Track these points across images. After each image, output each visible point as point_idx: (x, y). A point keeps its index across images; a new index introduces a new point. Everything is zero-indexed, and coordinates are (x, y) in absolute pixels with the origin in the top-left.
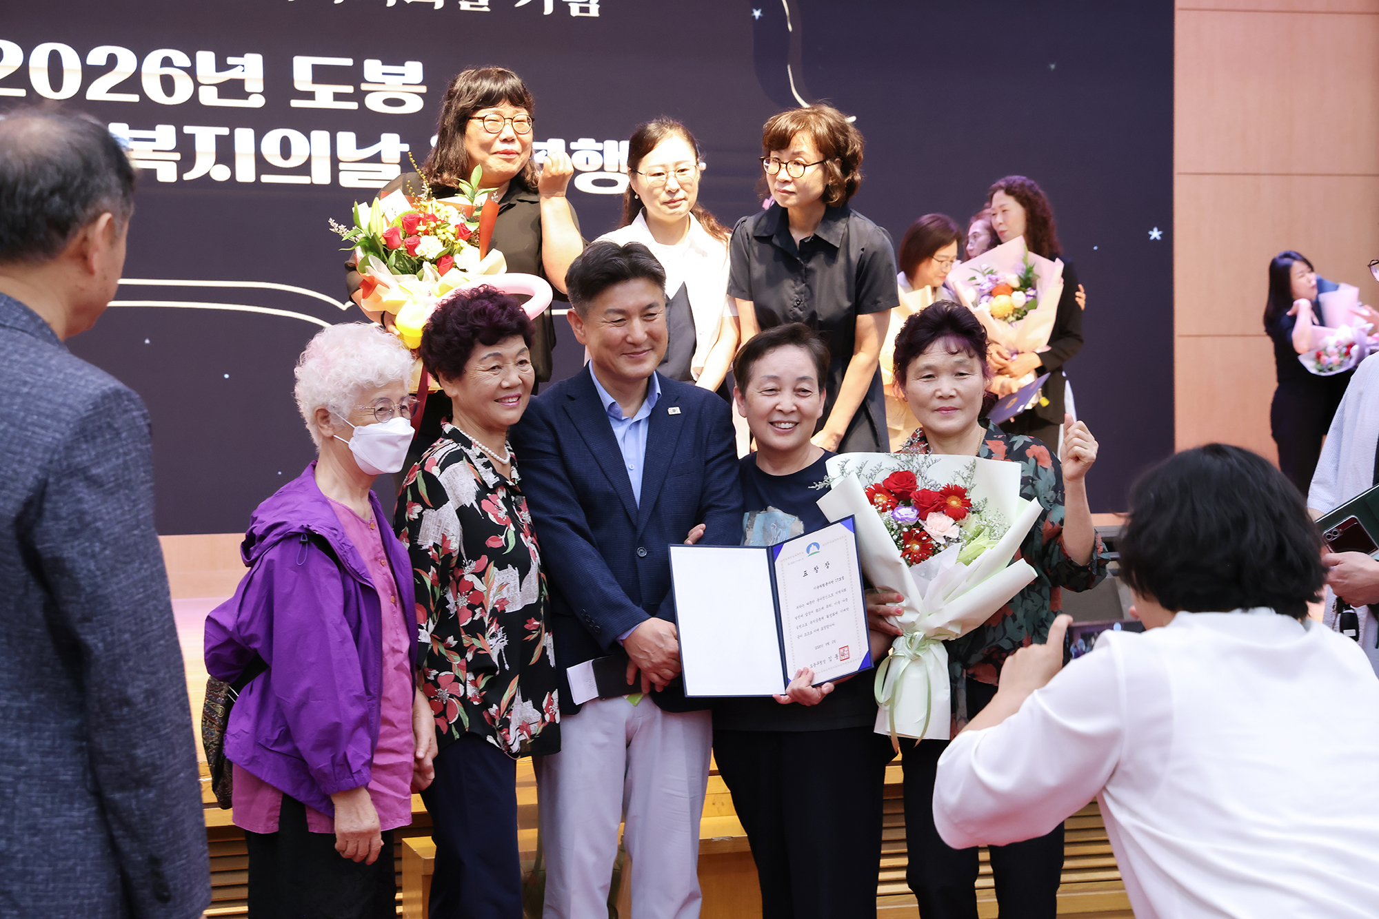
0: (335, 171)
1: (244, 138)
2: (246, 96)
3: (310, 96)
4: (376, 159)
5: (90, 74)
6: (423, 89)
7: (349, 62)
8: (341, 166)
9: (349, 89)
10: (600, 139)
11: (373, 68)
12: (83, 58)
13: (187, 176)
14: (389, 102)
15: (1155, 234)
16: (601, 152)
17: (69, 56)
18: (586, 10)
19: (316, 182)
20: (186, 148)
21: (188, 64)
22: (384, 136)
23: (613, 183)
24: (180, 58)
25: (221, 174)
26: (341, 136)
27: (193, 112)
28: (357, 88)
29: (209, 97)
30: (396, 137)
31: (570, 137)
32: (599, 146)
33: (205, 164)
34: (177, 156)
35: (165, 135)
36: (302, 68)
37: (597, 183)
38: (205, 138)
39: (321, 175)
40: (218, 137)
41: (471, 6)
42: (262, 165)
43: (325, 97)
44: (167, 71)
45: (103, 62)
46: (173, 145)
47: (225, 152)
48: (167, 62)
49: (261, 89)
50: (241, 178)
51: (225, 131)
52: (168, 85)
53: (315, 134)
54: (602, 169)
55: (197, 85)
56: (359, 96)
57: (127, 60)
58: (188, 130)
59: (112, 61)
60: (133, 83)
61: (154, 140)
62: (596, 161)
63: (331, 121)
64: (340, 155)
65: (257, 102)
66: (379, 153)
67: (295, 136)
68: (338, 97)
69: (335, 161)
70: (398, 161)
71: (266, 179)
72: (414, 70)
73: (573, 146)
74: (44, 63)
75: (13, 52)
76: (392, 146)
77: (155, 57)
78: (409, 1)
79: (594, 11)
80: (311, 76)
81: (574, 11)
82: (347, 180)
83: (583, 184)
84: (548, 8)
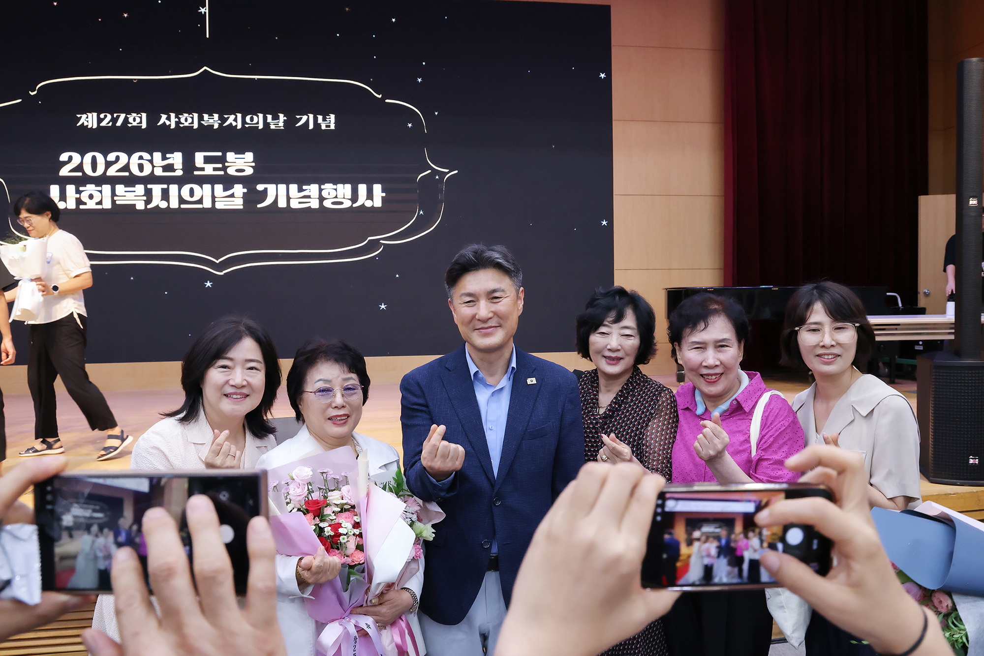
0: (214, 202)
1: (173, 189)
2: (174, 170)
3: (203, 169)
4: (232, 196)
5: (108, 164)
6: (253, 164)
7: (220, 154)
8: (216, 199)
9: (220, 166)
10: (335, 183)
11: (231, 156)
12: (105, 158)
13: (149, 207)
14: (238, 171)
15: (604, 223)
16: (336, 190)
17: (100, 157)
18: (329, 126)
19: (205, 207)
20: (148, 193)
21: (150, 158)
22: (236, 185)
23: (341, 203)
24: (146, 156)
25: (163, 205)
26: (216, 186)
27: (152, 179)
28: (224, 165)
29: (159, 172)
30: (241, 186)
31: (321, 182)
32: (335, 187)
33: (157, 201)
34: (145, 198)
35: (140, 189)
36: (199, 157)
37: (333, 203)
38: (157, 189)
39: (207, 204)
40: (163, 190)
41: (276, 127)
42: (182, 201)
43: (209, 170)
44: (141, 161)
45: (113, 159)
46: (143, 193)
47: (165, 195)
48: (141, 158)
49: (181, 168)
50: (172, 206)
51: (165, 186)
52: (141, 167)
53: (204, 186)
54: (336, 197)
55: (153, 167)
56: (224, 168)
57: (124, 158)
58: (149, 186)
59: (118, 158)
60: (126, 168)
61: (135, 191)
62: (333, 193)
63: (212, 180)
64: (216, 195)
65: (179, 173)
66: (234, 193)
67: (196, 187)
68: (215, 169)
69: (213, 197)
70: (242, 196)
71: (183, 206)
72: (249, 156)
73: (323, 187)
74: (90, 161)
75: (76, 158)
76: (239, 190)
77: (136, 156)
78: (247, 126)
79: (333, 127)
80: (203, 161)
81: (323, 127)
82: (219, 206)
83: (327, 204)
84: (311, 127)
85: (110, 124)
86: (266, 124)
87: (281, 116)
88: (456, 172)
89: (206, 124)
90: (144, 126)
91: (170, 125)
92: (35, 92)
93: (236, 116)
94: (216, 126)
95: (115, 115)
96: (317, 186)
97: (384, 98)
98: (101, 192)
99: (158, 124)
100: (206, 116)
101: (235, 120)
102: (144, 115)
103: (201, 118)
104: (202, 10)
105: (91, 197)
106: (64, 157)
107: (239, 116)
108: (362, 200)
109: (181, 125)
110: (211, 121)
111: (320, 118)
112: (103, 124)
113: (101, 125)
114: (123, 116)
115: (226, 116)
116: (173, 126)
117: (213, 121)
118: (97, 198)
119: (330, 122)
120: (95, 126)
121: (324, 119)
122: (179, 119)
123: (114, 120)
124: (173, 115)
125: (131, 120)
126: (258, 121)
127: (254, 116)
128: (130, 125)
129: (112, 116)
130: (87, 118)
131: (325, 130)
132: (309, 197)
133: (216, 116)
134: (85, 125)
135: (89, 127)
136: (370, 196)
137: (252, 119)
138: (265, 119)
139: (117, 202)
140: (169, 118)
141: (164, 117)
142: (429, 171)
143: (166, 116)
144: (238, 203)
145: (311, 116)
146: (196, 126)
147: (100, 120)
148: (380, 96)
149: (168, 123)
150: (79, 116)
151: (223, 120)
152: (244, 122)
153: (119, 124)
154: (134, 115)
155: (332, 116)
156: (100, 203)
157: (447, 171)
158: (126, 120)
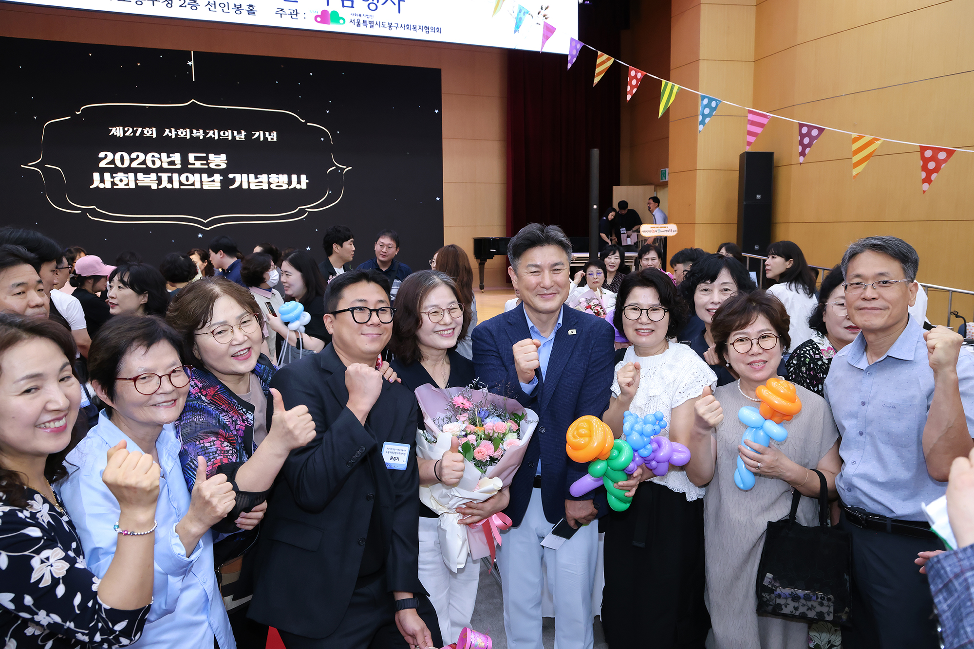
0: (201, 185)
1: (175, 176)
2: (176, 165)
3: (194, 164)
4: (213, 181)
5: (132, 160)
6: (226, 162)
7: (205, 155)
8: (203, 183)
9: (205, 162)
10: (277, 174)
11: (211, 156)
12: (130, 156)
13: (160, 187)
14: (216, 165)
15: (438, 199)
16: (278, 178)
17: (126, 155)
18: (273, 139)
19: (196, 188)
20: (159, 180)
21: (159, 157)
22: (215, 175)
23: (282, 186)
24: (157, 155)
25: (169, 186)
26: (203, 175)
27: (161, 170)
28: (207, 162)
29: (165, 166)
30: (219, 175)
31: (269, 174)
32: (277, 176)
33: (165, 184)
35: (153, 176)
36: (191, 157)
37: (277, 186)
38: (165, 177)
39: (197, 186)
40: (168, 177)
41: (239, 139)
42: (181, 184)
43: (198, 164)
44: (153, 159)
45: (135, 157)
46: (156, 179)
47: (170, 180)
48: (153, 156)
49: (180, 163)
50: (175, 187)
51: (170, 175)
52: (154, 162)
53: (195, 174)
54: (278, 182)
55: (162, 162)
56: (208, 164)
57: (142, 156)
58: (159, 174)
59: (138, 156)
60: (144, 163)
61: (150, 178)
62: (277, 180)
63: (200, 171)
64: (203, 180)
65: (179, 166)
66: (214, 179)
67: (190, 175)
68: (202, 164)
69: (201, 182)
70: (219, 181)
71: (182, 187)
72: (223, 157)
73: (270, 176)
74: (119, 158)
75: (110, 156)
76: (217, 177)
77: (150, 155)
78: (221, 138)
79: (275, 139)
80: (194, 159)
81: (269, 140)
82: (205, 187)
83: (273, 187)
84: (262, 139)
85: (132, 135)
86: (234, 137)
87: (243, 132)
88: (351, 168)
89: (195, 136)
90: (154, 136)
91: (171, 136)
92: (80, 112)
93: (214, 131)
94: (201, 137)
95: (135, 129)
96: (266, 175)
97: (306, 122)
98: (128, 177)
99: (164, 135)
100: (195, 131)
101: (214, 134)
102: (154, 129)
103: (191, 132)
104: (190, 63)
105: (121, 181)
106: (102, 155)
107: (216, 131)
108: (294, 184)
109: (179, 136)
110: (198, 134)
111: (267, 134)
112: (127, 134)
113: (126, 135)
114: (140, 130)
115: (208, 131)
116: (173, 137)
117: (199, 134)
118: (125, 181)
119: (273, 137)
120: (122, 136)
121: (270, 135)
122: (177, 132)
123: (135, 132)
124: (173, 130)
125: (145, 132)
126: (228, 134)
127: (226, 132)
128: (145, 136)
129: (133, 129)
130: (116, 130)
131: (270, 141)
132: (262, 182)
133: (201, 131)
134: (115, 134)
135: (118, 136)
136: (299, 182)
137: (224, 134)
138: (233, 133)
139: (139, 184)
140: (170, 132)
141: (167, 131)
142: (335, 167)
143: (169, 130)
144: (217, 186)
145: (262, 133)
146: (188, 137)
147: (125, 132)
148: (304, 121)
149: (170, 135)
150: (110, 128)
151: (206, 134)
152: (219, 135)
153: (138, 134)
154: (148, 129)
155: (275, 133)
156: (127, 184)
157: (345, 167)
158: (142, 132)
